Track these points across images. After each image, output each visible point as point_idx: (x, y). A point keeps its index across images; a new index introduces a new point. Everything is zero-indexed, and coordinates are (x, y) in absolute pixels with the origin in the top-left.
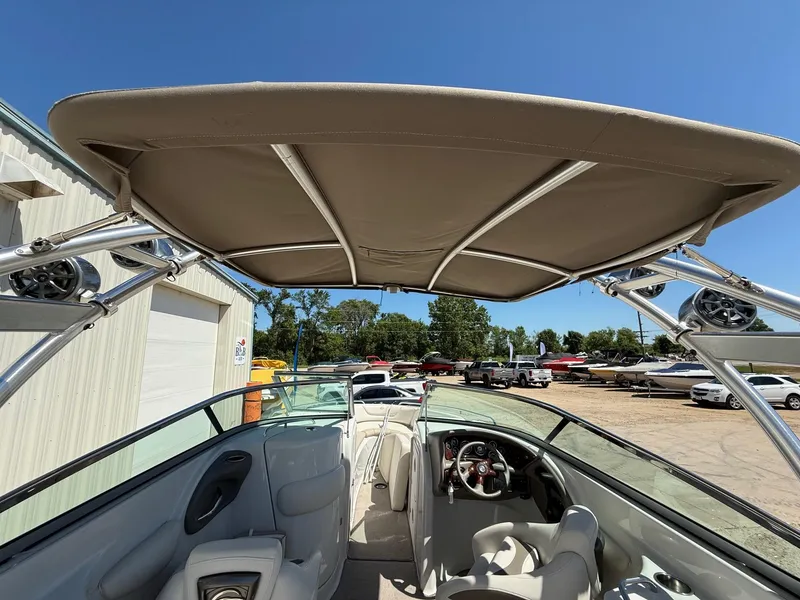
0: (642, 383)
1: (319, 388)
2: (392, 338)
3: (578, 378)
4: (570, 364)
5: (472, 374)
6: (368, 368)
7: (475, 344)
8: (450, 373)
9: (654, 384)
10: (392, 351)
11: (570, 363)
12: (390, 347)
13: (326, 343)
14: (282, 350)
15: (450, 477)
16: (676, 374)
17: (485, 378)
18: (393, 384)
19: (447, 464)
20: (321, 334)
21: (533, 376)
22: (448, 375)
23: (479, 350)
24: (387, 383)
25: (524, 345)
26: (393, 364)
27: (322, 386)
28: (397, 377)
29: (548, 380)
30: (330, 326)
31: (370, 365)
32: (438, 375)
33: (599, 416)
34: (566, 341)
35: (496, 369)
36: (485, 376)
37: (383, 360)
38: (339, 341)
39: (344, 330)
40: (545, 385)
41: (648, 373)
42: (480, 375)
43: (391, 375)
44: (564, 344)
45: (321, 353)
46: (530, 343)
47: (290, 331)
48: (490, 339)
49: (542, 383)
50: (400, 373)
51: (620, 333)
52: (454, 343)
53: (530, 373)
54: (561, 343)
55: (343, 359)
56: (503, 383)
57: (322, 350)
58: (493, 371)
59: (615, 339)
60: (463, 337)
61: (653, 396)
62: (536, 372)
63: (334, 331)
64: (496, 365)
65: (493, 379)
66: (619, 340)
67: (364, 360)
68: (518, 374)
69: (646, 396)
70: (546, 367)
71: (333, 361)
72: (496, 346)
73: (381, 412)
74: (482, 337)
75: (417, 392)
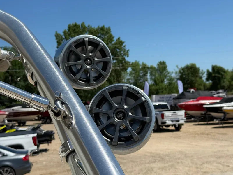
3: (212, 118)
4: (207, 103)
21: (165, 120)
25: (166, 82)
29: (181, 122)
33: (222, 160)
34: (210, 76)
40: (178, 128)
44: (207, 79)
46: (171, 79)
49: (175, 125)
53: (163, 116)
62: (168, 114)
70: (181, 108)
74: (119, 75)
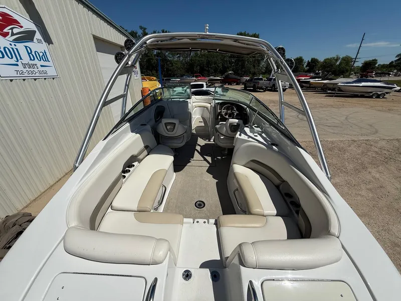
0: (333, 89)
1: (173, 90)
2: (209, 63)
5: (248, 84)
6: (195, 81)
7: (254, 66)
8: (238, 84)
9: (340, 90)
10: (208, 71)
11: (303, 78)
12: (207, 69)
13: (172, 66)
14: (150, 70)
15: (220, 114)
16: (354, 84)
17: (254, 86)
18: (208, 89)
19: (219, 111)
20: (169, 61)
22: (236, 84)
23: (256, 71)
24: (205, 88)
26: (208, 79)
27: (175, 89)
28: (210, 85)
29: (286, 88)
30: (173, 55)
31: (197, 79)
32: (231, 85)
35: (260, 82)
36: (254, 85)
37: (203, 76)
38: (179, 65)
39: (181, 58)
41: (340, 84)
42: (252, 85)
43: (206, 85)
44: (306, 66)
45: (170, 72)
47: (152, 59)
48: (263, 64)
50: (211, 83)
51: (344, 59)
52: (243, 66)
54: (305, 66)
55: (182, 76)
56: (262, 89)
57: (170, 70)
58: (258, 82)
59: (338, 63)
60: (248, 62)
61: (335, 96)
63: (176, 59)
64: (261, 79)
65: (258, 87)
66: (341, 63)
67: (194, 77)
68: (271, 85)
69: (332, 96)
71: (177, 77)
72: (267, 68)
73: (201, 99)
74: (259, 62)
75: (219, 93)
